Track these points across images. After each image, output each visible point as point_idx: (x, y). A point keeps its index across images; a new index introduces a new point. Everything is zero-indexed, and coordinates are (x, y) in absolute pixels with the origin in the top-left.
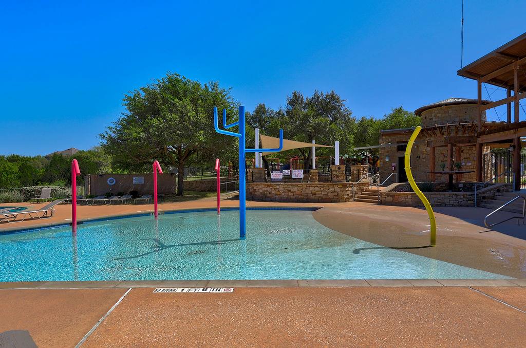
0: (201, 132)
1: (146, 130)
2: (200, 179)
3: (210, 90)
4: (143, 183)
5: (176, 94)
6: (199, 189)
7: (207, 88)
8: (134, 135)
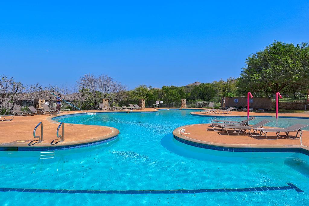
0: (297, 75)
1: (262, 75)
2: (286, 101)
3: (301, 47)
4: (252, 102)
5: (280, 54)
6: (285, 107)
7: (298, 47)
8: (257, 78)
